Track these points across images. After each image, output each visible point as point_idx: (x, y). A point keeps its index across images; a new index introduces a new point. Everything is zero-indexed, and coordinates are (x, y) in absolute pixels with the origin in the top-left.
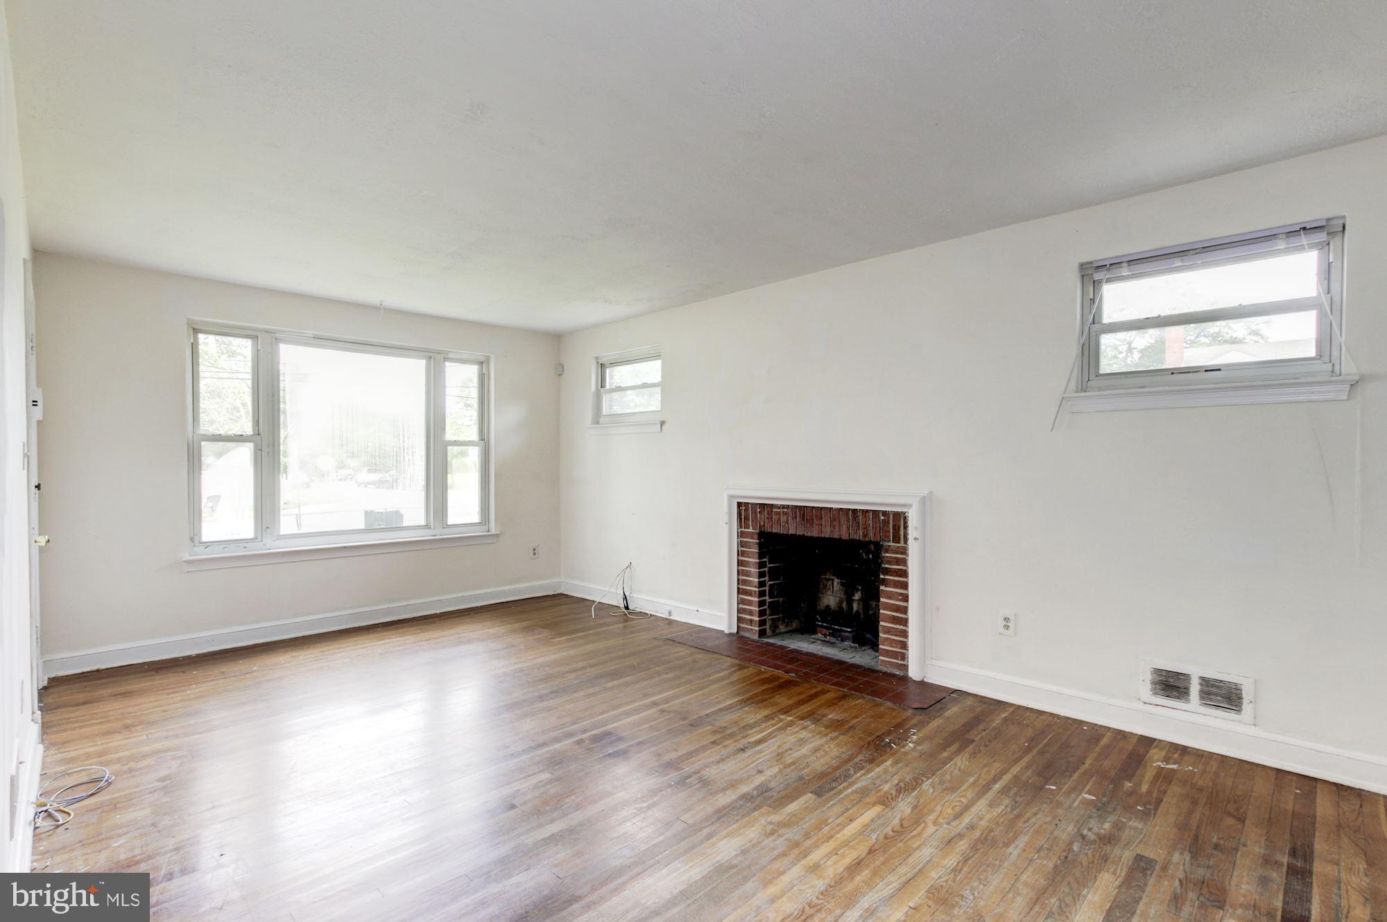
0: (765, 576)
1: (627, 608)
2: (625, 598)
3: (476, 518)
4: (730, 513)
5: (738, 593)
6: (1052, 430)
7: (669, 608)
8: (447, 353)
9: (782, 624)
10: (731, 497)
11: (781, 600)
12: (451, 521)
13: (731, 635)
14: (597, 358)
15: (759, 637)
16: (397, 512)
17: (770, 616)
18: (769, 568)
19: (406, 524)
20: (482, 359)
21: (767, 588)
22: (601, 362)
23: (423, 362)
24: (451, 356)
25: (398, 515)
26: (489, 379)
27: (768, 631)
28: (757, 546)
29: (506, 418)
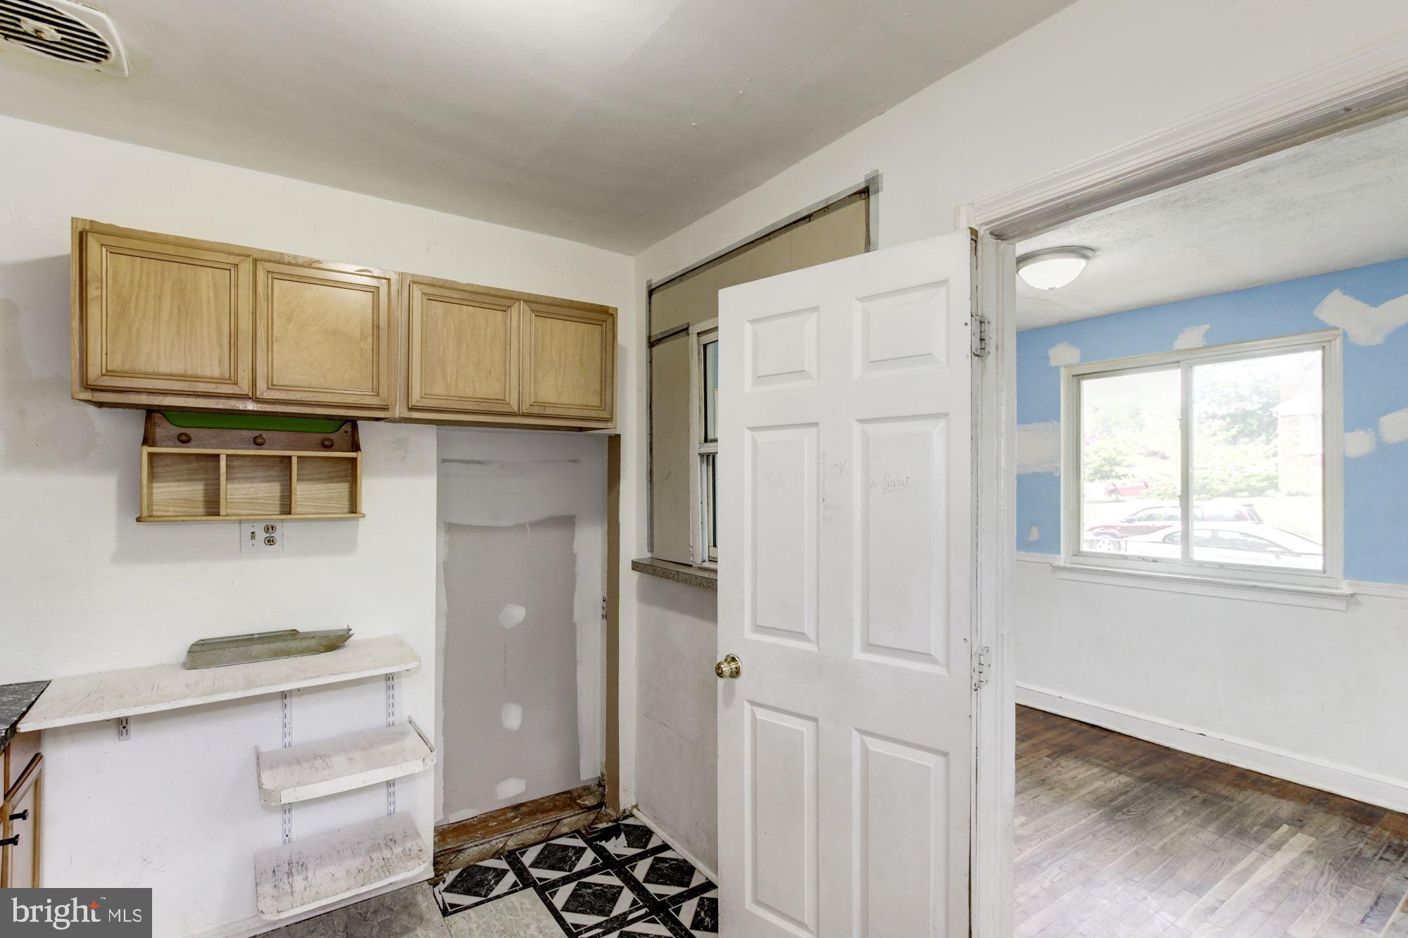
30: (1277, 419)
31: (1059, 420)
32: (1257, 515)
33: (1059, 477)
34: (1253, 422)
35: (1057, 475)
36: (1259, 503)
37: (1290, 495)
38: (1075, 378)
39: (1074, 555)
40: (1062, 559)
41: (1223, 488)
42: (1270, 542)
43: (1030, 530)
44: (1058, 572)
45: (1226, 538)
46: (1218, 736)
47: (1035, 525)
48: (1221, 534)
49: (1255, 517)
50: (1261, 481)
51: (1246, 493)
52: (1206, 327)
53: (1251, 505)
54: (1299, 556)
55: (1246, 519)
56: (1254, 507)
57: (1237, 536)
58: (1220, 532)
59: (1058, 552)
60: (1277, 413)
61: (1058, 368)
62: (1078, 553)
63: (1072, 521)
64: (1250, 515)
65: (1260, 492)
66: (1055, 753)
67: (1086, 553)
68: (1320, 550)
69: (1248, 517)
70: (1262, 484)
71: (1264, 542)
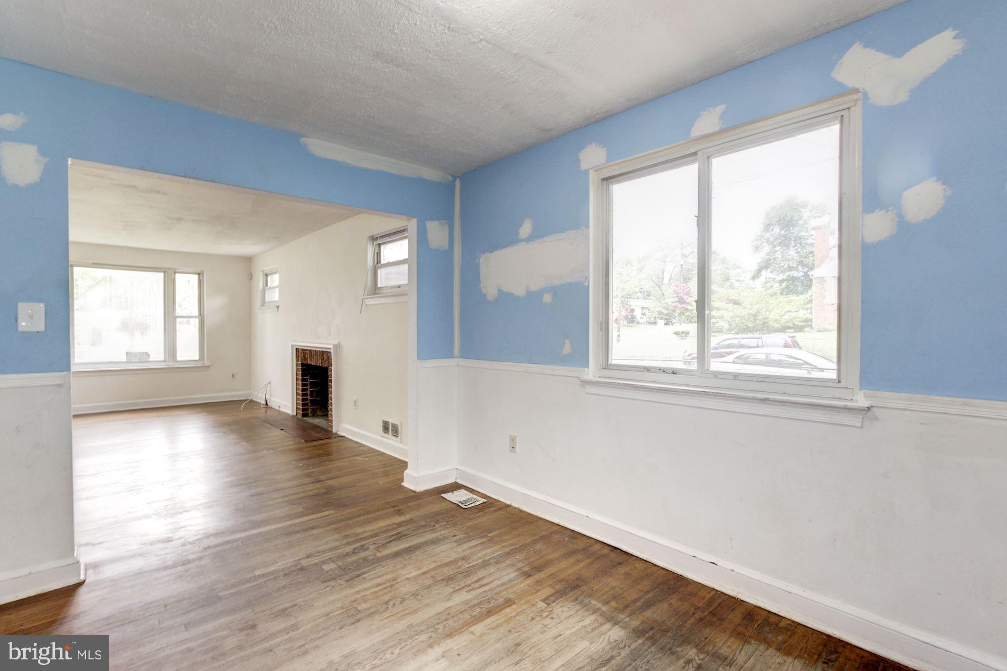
0: (307, 386)
1: (267, 404)
2: (266, 400)
3: (197, 358)
4: (292, 353)
5: (297, 395)
6: (361, 312)
7: (279, 405)
8: (176, 269)
9: (319, 411)
10: (293, 346)
11: (319, 398)
12: (179, 359)
13: (293, 416)
14: (263, 271)
15: (302, 417)
16: (146, 353)
17: (311, 406)
18: (310, 382)
19: (151, 359)
20: (199, 272)
21: (309, 392)
22: (266, 272)
23: (162, 274)
24: (178, 271)
25: (147, 355)
26: (204, 283)
27: (309, 414)
28: (301, 370)
29: (214, 303)
30: (812, 279)
31: (588, 227)
32: (797, 344)
33: (588, 286)
34: (798, 284)
35: (586, 284)
36: (799, 336)
37: (819, 331)
38: (605, 182)
39: (603, 369)
40: (591, 372)
41: (777, 325)
42: (806, 362)
43: (564, 344)
44: (586, 386)
45: (775, 359)
46: (728, 565)
47: (567, 338)
48: (773, 357)
49: (796, 345)
50: (803, 322)
51: (792, 330)
52: (722, 108)
53: (794, 337)
54: (823, 371)
55: (791, 347)
56: (796, 338)
57: (783, 358)
58: (771, 355)
59: (587, 366)
60: (812, 276)
61: (587, 172)
62: (607, 366)
63: (601, 333)
64: (793, 344)
65: (799, 329)
66: (557, 592)
67: (614, 365)
68: (835, 366)
69: (792, 345)
70: (803, 324)
71: (801, 362)
